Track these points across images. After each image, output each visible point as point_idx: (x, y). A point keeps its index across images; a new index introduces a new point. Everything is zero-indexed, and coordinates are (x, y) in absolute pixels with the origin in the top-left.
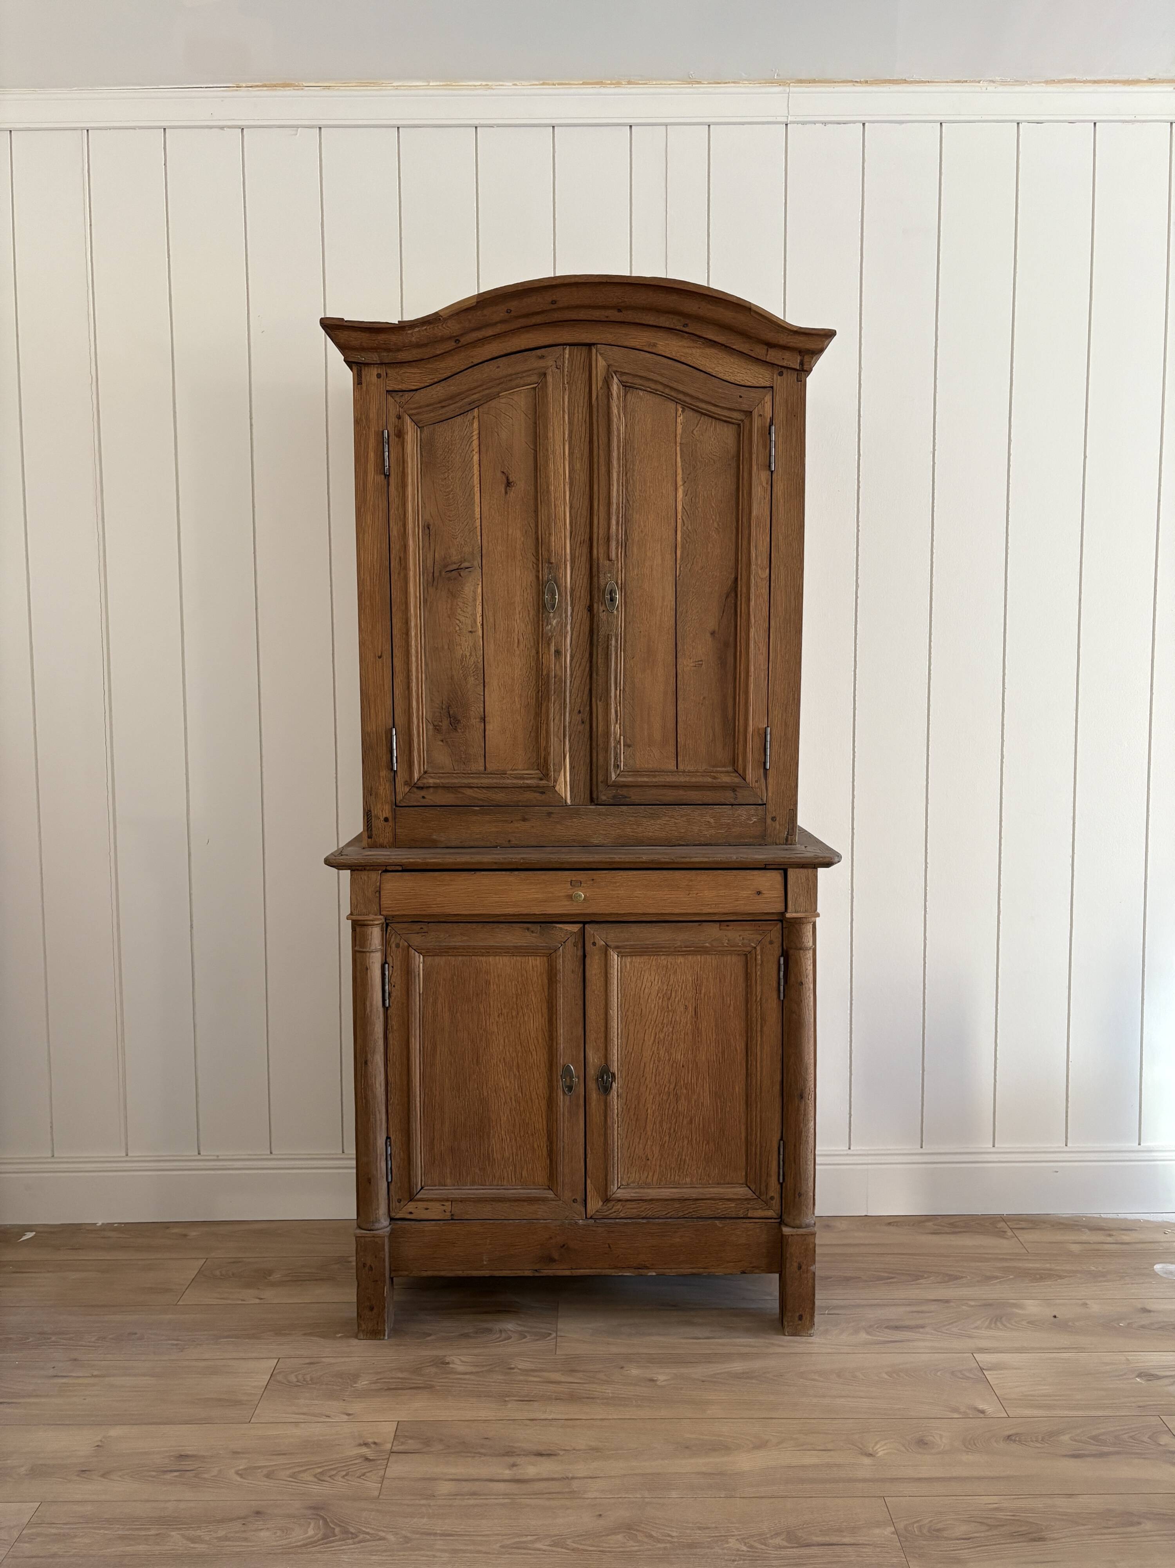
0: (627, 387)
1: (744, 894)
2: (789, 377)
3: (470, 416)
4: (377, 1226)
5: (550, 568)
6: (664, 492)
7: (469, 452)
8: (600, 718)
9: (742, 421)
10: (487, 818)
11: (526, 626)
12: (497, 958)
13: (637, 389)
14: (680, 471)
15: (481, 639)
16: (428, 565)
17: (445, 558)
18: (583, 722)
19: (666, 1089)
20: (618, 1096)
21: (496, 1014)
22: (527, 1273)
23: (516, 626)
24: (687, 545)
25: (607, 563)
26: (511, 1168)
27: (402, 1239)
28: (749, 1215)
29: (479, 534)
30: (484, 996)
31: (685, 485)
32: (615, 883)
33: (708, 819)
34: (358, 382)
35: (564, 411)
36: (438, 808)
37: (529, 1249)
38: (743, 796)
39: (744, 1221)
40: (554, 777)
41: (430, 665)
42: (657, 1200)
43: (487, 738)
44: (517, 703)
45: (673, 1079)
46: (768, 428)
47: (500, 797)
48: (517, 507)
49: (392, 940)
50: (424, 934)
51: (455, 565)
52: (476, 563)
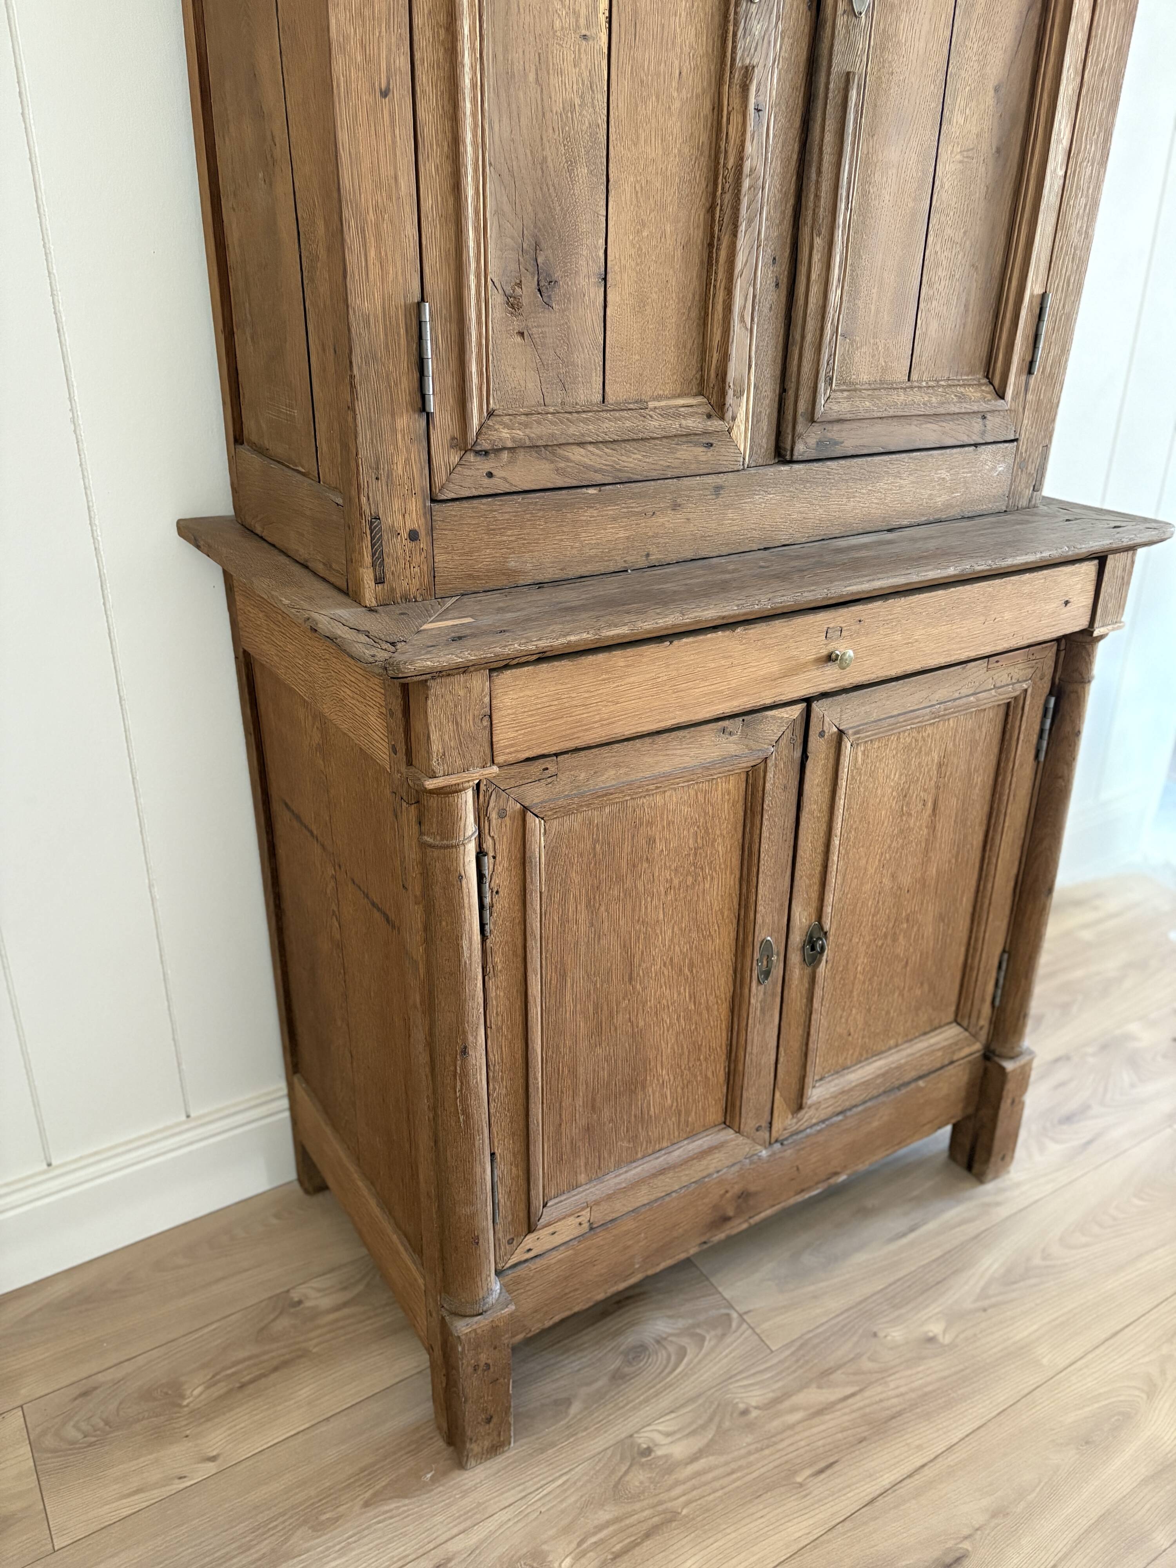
1: (1050, 607)
8: (812, 275)
10: (611, 511)
19: (884, 931)
21: (663, 891)
22: (690, 1253)
28: (955, 1059)
30: (644, 864)
32: (891, 621)
33: (944, 474)
36: (519, 498)
37: (697, 1220)
38: (994, 426)
39: (949, 1067)
40: (733, 411)
43: (608, 324)
44: (668, 236)
45: (894, 913)
47: (633, 460)
49: (492, 804)
50: (549, 780)
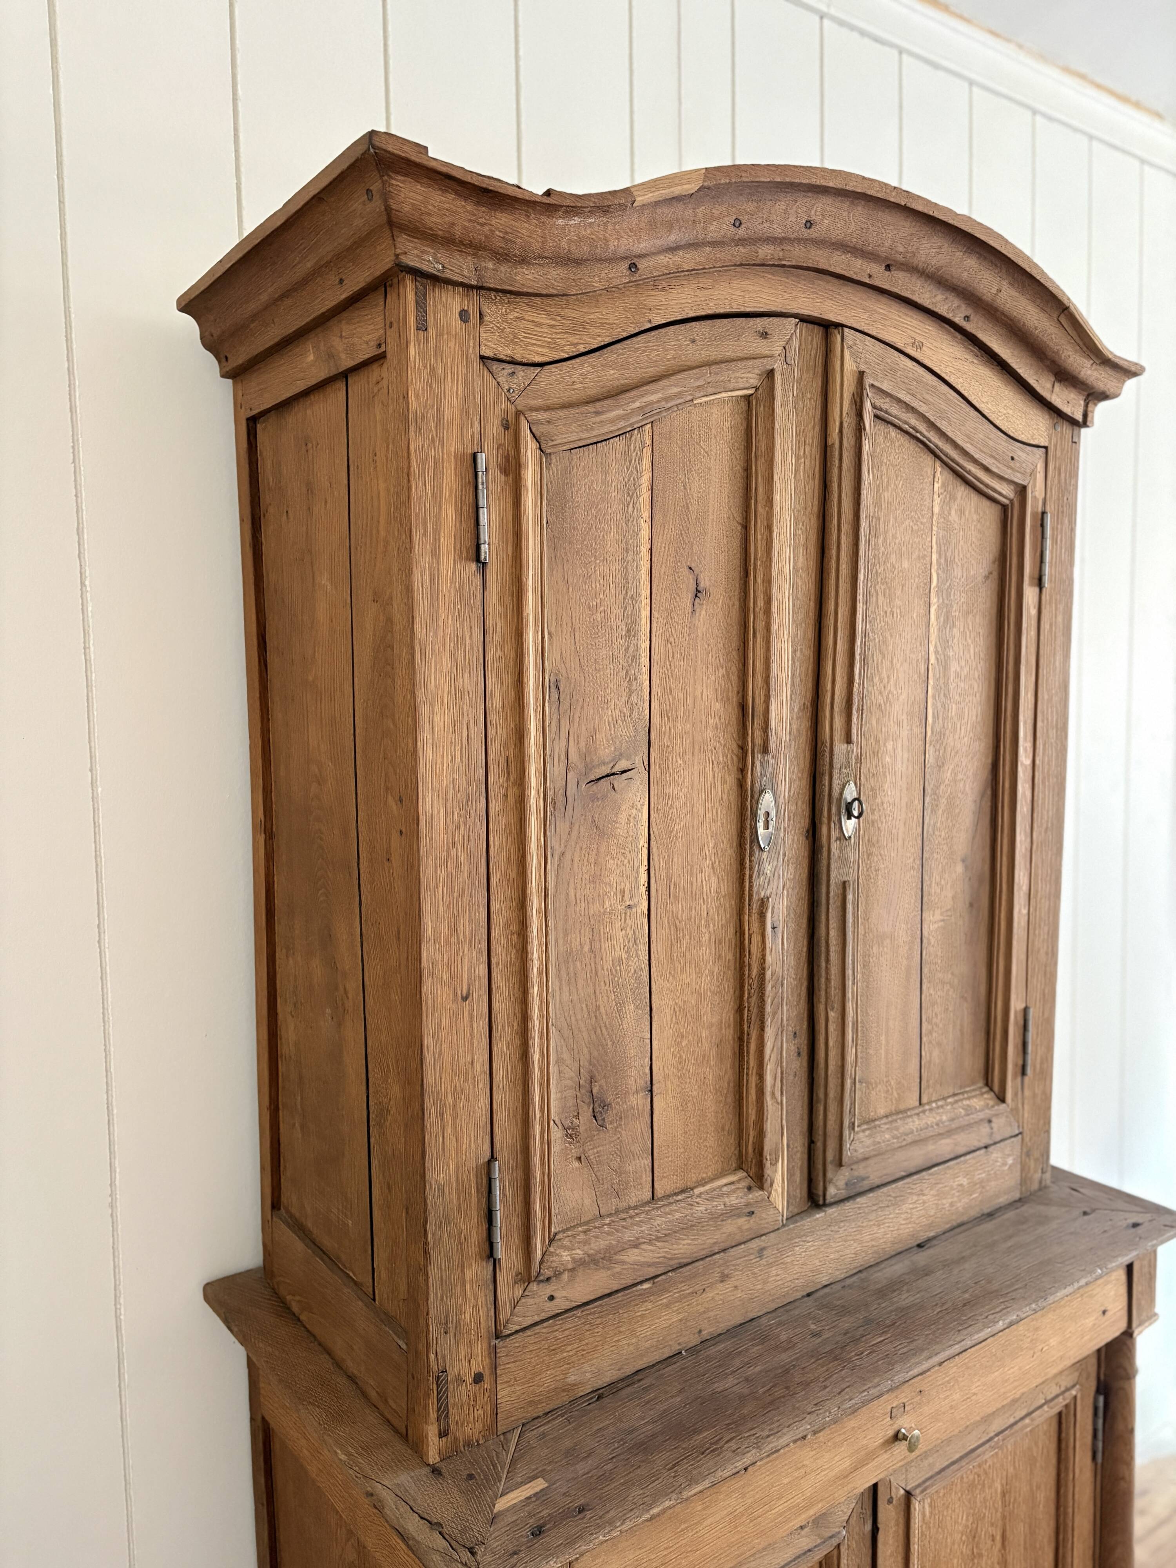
1: (1089, 1322)
2: (1065, 434)
3: (636, 442)
5: (764, 764)
7: (632, 517)
8: (829, 1041)
9: (1013, 502)
10: (665, 1299)
11: (720, 883)
13: (888, 422)
15: (646, 921)
16: (557, 771)
17: (588, 752)
18: (799, 1054)
23: (705, 884)
25: (845, 747)
32: (949, 1382)
33: (961, 1180)
34: (419, 322)
36: (578, 1313)
38: (999, 1127)
40: (770, 1177)
43: (655, 1128)
44: (705, 1041)
46: (1040, 516)
47: (686, 1246)
48: (711, 640)
51: (604, 768)
52: (639, 760)
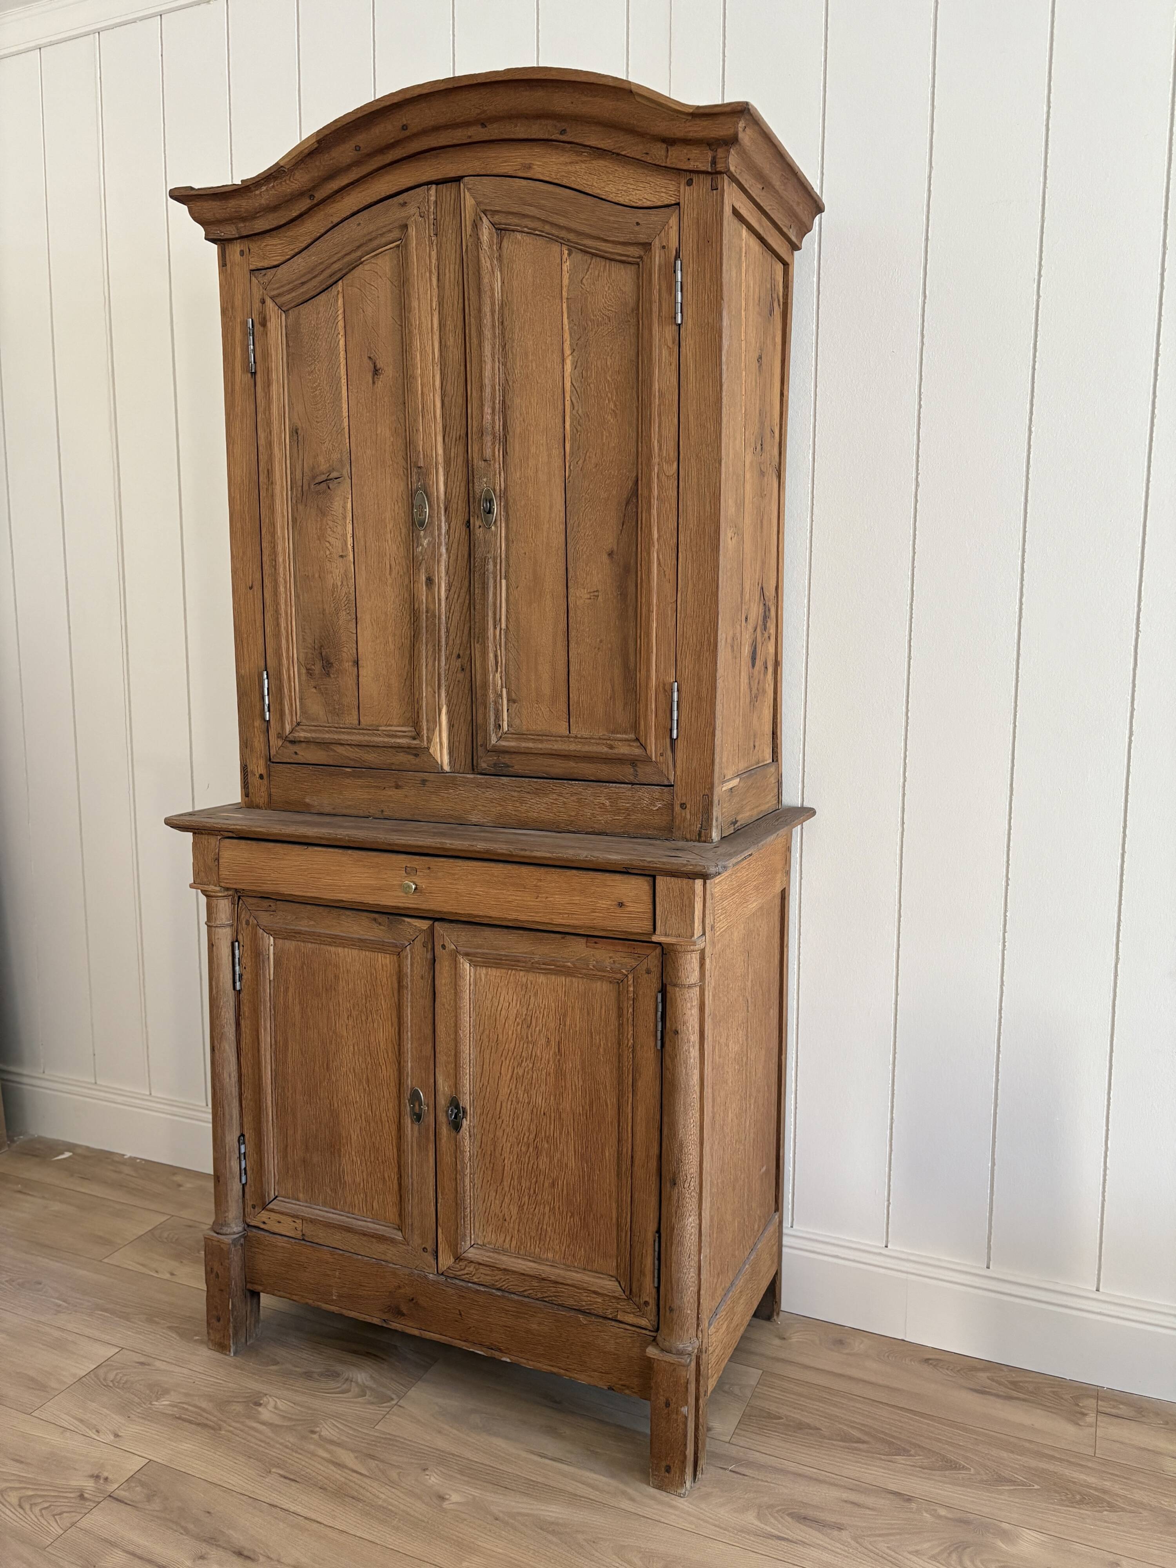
0: (501, 230)
1: (603, 904)
2: (702, 186)
3: (334, 290)
4: (225, 1230)
5: (418, 474)
6: (549, 365)
7: (335, 335)
8: (478, 665)
9: (640, 257)
10: (360, 782)
11: (398, 548)
12: (346, 949)
13: (513, 231)
14: (567, 335)
15: (352, 565)
16: (297, 477)
17: (313, 468)
18: (463, 669)
19: (525, 1139)
20: (470, 1136)
21: (346, 1016)
22: (376, 1321)
23: (387, 548)
24: (578, 436)
25: (482, 464)
26: (362, 1195)
27: (257, 1250)
28: (619, 1318)
29: (347, 436)
30: (333, 992)
31: (574, 354)
32: (454, 874)
33: (603, 800)
34: (223, 262)
35: (431, 272)
36: (311, 767)
37: (378, 1294)
38: (645, 773)
39: (613, 1323)
40: (428, 737)
41: (301, 598)
42: (514, 1272)
43: (360, 685)
44: (390, 643)
45: (533, 1127)
46: (673, 264)
47: (371, 757)
48: (386, 399)
49: (243, 916)
50: (272, 913)
51: (323, 476)
52: (346, 472)
